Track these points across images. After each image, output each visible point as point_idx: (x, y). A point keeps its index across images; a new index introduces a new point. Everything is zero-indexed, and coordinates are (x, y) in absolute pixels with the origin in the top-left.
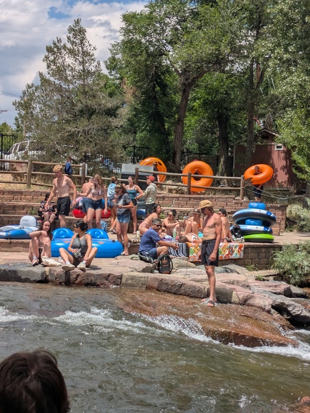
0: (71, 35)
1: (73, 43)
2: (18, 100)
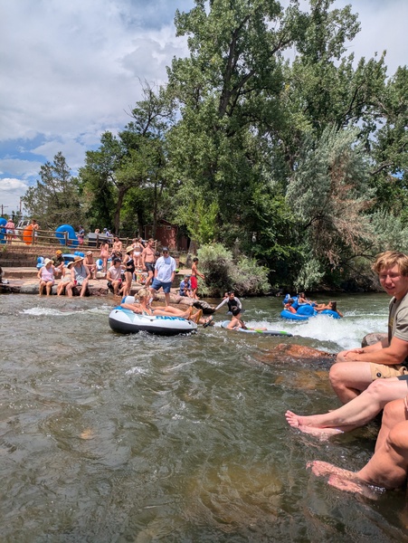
0: (56, 161)
1: (57, 165)
2: (24, 195)
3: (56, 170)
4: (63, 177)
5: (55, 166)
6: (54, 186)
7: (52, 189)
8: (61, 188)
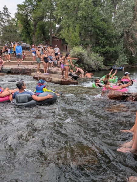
0: (4, 10)
3: (4, 14)
4: (8, 18)
5: (3, 13)
6: (4, 22)
7: (3, 24)
8: (7, 23)
